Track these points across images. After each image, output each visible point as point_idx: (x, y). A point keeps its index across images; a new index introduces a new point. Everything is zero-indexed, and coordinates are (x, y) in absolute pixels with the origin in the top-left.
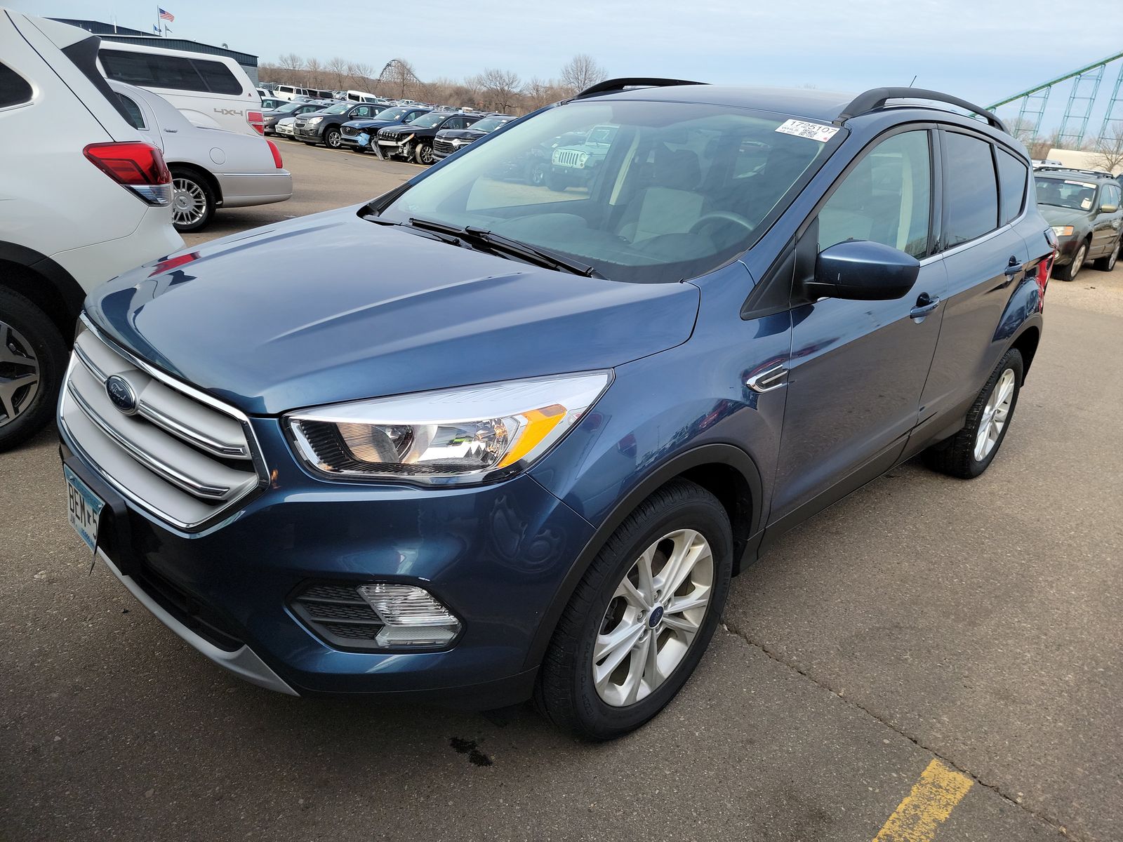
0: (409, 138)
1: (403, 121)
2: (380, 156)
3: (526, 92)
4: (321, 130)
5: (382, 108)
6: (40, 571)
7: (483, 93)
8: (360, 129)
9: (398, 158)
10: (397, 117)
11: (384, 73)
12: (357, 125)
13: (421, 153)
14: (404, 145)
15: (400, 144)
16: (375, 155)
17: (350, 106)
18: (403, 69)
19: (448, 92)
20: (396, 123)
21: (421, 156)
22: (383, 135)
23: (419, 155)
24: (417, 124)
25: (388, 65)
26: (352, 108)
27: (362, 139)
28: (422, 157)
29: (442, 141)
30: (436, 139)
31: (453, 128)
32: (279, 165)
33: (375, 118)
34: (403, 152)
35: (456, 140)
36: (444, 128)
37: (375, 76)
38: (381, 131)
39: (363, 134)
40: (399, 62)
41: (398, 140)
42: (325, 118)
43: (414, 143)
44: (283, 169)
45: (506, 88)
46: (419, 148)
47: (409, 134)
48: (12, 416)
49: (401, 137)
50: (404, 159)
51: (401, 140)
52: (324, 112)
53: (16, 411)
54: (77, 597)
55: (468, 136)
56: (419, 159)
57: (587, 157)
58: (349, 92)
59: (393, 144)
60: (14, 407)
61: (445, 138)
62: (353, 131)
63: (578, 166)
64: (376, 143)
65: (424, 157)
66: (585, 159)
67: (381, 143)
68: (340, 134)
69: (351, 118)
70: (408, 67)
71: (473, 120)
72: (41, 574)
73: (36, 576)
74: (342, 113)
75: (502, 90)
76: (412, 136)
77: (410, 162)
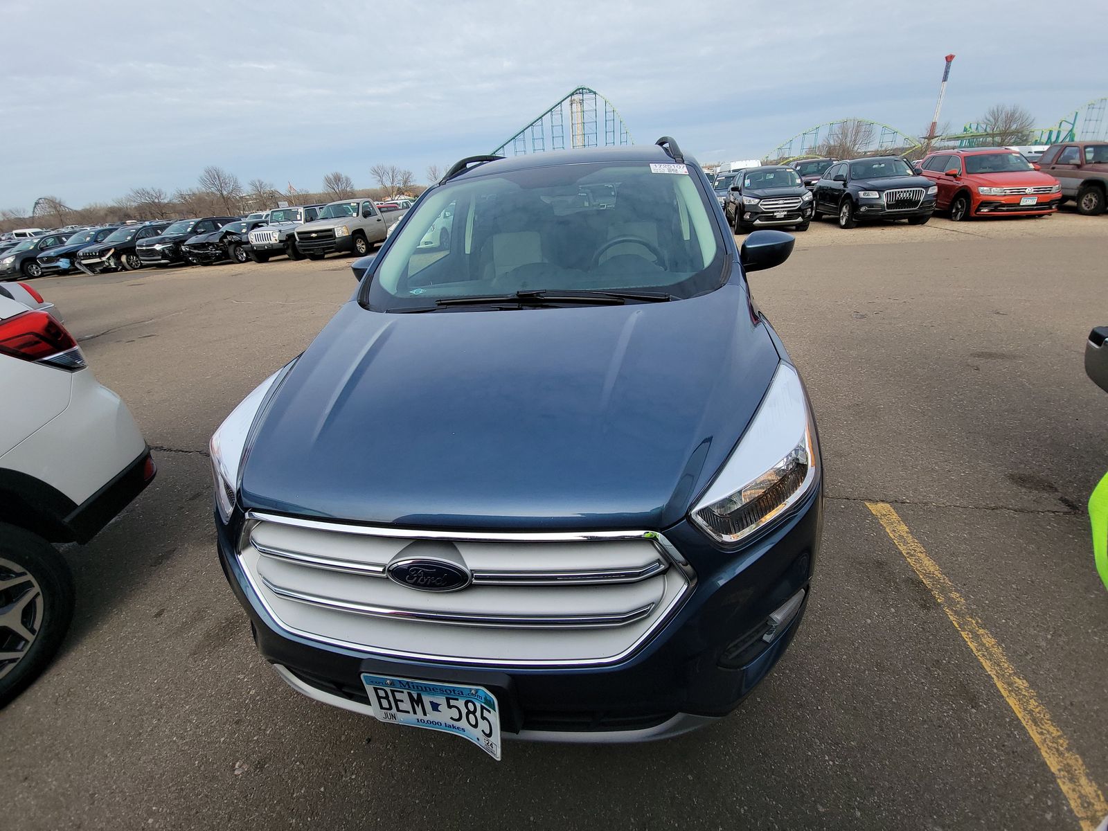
0: (111, 252)
1: (96, 241)
2: (90, 273)
3: (175, 201)
4: (18, 266)
5: (68, 235)
6: (234, 764)
7: (135, 208)
8: (57, 257)
9: (107, 270)
10: (88, 239)
11: (36, 210)
12: (52, 254)
13: (128, 262)
14: (109, 259)
15: (104, 259)
16: (83, 273)
17: (36, 241)
18: (54, 204)
19: (102, 213)
20: (89, 244)
21: (128, 264)
22: (83, 256)
23: (127, 264)
24: (112, 240)
25: (36, 204)
26: (39, 241)
27: (64, 263)
28: (131, 265)
29: (144, 248)
30: (137, 248)
31: (147, 237)
32: (40, 301)
33: (66, 244)
34: (110, 265)
35: (157, 245)
36: (139, 239)
37: (29, 214)
38: (80, 253)
39: (61, 260)
40: (45, 199)
41: (100, 256)
42: (17, 256)
43: (117, 255)
44: (45, 303)
45: (156, 201)
46: (124, 259)
47: (109, 250)
48: (30, 638)
49: (102, 253)
50: (115, 270)
51: (104, 256)
52: (15, 250)
53: (32, 631)
54: (305, 761)
55: (167, 240)
56: (128, 267)
57: (278, 234)
58: (14, 232)
59: (98, 260)
60: (28, 629)
61: (147, 246)
62: (50, 259)
63: (273, 241)
64: (80, 264)
65: (132, 264)
66: (276, 235)
67: (84, 262)
68: (38, 265)
69: (42, 250)
70: (57, 201)
71: (163, 228)
72: (240, 767)
73: (236, 772)
74: (31, 248)
75: (153, 202)
76: (113, 250)
77: (121, 270)
